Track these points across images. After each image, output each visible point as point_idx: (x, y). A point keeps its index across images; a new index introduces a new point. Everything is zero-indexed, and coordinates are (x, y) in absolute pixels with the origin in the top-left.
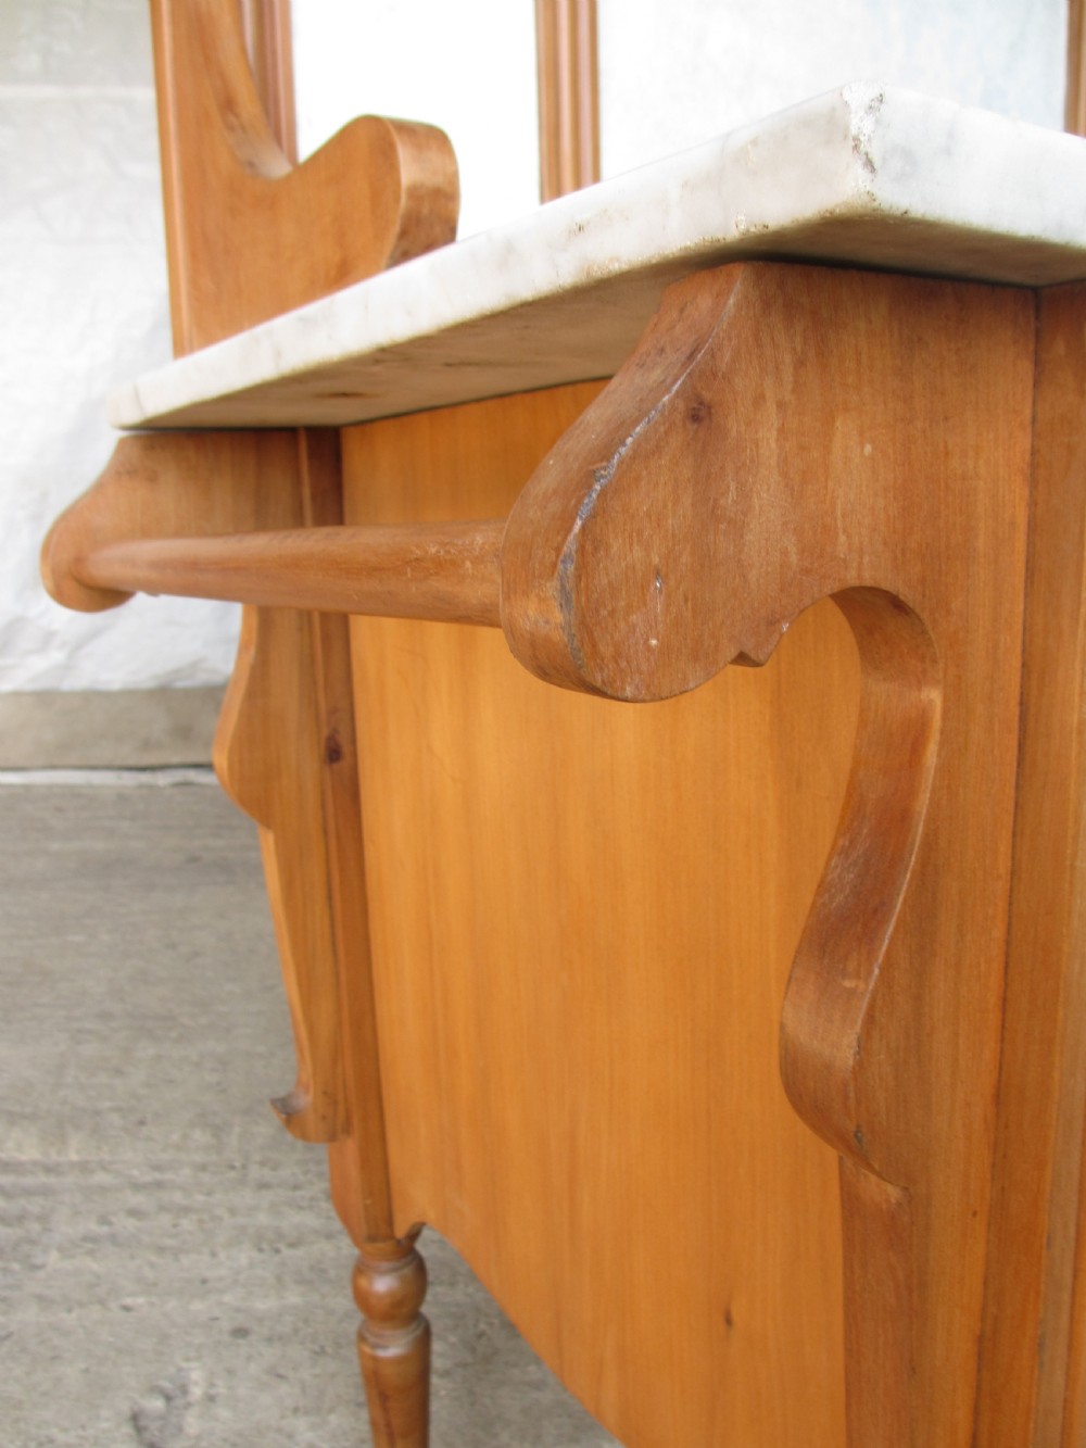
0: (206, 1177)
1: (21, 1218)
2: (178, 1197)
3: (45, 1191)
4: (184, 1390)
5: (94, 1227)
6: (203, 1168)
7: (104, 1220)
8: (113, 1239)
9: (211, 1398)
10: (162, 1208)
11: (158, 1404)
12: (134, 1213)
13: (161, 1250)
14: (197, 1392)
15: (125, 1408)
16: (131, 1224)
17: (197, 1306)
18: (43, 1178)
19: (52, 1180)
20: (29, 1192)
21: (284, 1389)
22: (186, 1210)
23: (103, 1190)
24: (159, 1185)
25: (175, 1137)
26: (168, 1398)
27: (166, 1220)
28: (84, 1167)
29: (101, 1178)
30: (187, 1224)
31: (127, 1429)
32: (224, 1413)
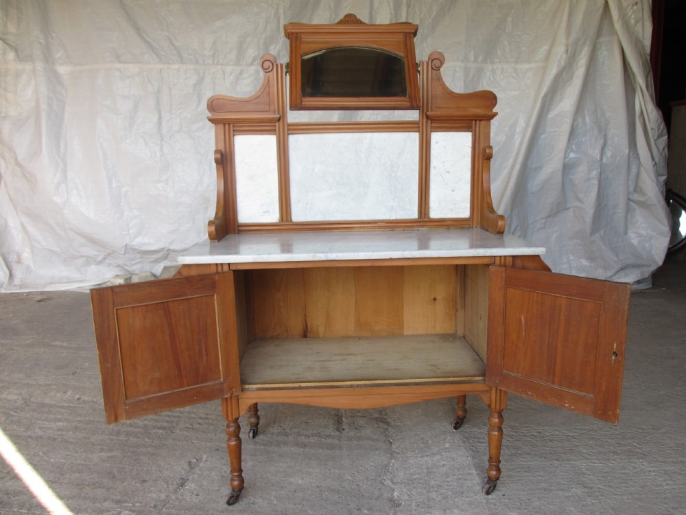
0: (218, 418)
1: (172, 422)
2: (210, 421)
3: (179, 417)
4: (202, 459)
5: (188, 426)
6: (218, 416)
7: (191, 424)
8: (193, 428)
9: (206, 461)
10: (206, 424)
11: (195, 460)
12: (199, 424)
13: (203, 432)
14: (204, 459)
15: (188, 460)
16: (198, 426)
17: (209, 444)
18: (178, 414)
19: (181, 415)
20: (174, 417)
21: (223, 461)
22: (212, 424)
23: (193, 418)
24: (207, 418)
25: (213, 408)
26: (197, 460)
27: (206, 426)
28: (189, 412)
29: (193, 415)
30: (211, 427)
31: (188, 464)
32: (208, 463)
